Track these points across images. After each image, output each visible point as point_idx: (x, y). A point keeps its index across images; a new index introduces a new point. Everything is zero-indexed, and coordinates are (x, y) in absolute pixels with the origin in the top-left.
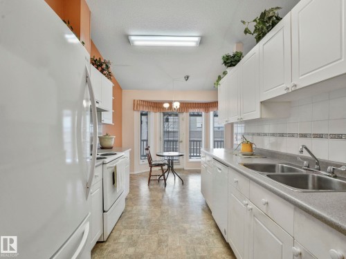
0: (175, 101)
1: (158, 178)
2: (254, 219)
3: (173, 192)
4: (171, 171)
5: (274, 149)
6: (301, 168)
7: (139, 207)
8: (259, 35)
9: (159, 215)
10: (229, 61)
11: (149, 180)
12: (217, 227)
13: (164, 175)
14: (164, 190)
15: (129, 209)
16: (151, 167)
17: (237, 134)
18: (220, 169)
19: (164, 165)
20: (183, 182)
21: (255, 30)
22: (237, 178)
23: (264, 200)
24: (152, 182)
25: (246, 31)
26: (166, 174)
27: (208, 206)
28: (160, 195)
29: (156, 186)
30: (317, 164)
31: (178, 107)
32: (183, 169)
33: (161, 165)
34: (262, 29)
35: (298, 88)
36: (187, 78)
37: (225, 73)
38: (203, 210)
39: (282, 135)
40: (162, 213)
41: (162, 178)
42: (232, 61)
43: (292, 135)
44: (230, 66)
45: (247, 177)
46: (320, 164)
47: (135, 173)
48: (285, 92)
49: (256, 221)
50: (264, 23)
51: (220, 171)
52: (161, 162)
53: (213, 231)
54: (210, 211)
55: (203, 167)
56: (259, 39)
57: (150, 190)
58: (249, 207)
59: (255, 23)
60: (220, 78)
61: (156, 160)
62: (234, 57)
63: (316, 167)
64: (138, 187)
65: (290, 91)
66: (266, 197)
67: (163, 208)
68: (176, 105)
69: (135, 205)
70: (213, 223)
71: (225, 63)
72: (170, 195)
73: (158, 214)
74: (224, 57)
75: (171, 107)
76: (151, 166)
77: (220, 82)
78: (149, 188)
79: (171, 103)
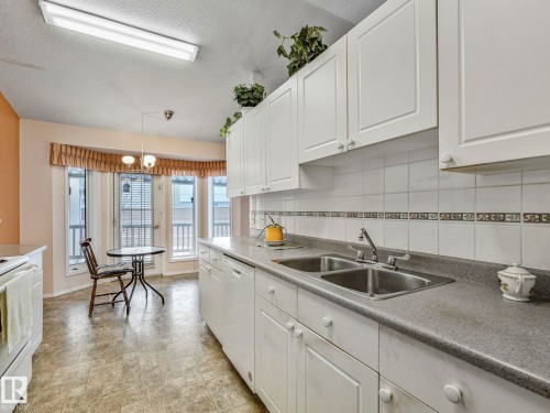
0: (145, 154)
1: (111, 298)
2: (307, 351)
3: (143, 320)
4: (138, 281)
5: (313, 235)
6: (354, 260)
7: (68, 370)
8: (295, 62)
9: (119, 375)
10: (245, 97)
11: (92, 306)
12: (233, 369)
13: (123, 291)
14: (126, 321)
15: (42, 378)
16: (96, 279)
17: (255, 213)
18: (239, 273)
19: (124, 272)
20: (163, 300)
21: (292, 53)
22: (272, 284)
23: (327, 319)
24: (97, 309)
25: (281, 51)
26: (129, 290)
27: (213, 335)
28: (118, 332)
29: (106, 316)
30: (375, 253)
31: (153, 165)
32: (162, 276)
33: (118, 273)
34: (302, 54)
35: (356, 147)
36: (170, 115)
37: (238, 116)
38: (205, 343)
39: (323, 214)
40: (126, 369)
41: (121, 297)
42: (250, 98)
43: (337, 215)
44: (246, 105)
45: (294, 283)
46: (378, 254)
47: (56, 294)
48: (338, 151)
49: (310, 354)
50: (306, 44)
51: (238, 276)
52: (118, 268)
53: (227, 378)
54: (218, 345)
55: (202, 269)
56: (293, 70)
57: (94, 325)
58: (298, 331)
59: (293, 42)
60: (229, 122)
61: (105, 264)
62: (252, 91)
63: (374, 257)
64: (63, 324)
65: (345, 150)
66: (328, 314)
67: (127, 357)
68: (149, 161)
69: (60, 365)
70: (225, 364)
71: (239, 99)
72: (138, 330)
73: (117, 373)
74: (236, 89)
75: (137, 165)
76: (95, 276)
77: (230, 129)
78: (92, 323)
79: (138, 157)
